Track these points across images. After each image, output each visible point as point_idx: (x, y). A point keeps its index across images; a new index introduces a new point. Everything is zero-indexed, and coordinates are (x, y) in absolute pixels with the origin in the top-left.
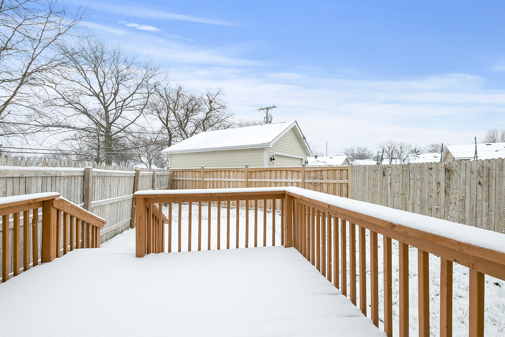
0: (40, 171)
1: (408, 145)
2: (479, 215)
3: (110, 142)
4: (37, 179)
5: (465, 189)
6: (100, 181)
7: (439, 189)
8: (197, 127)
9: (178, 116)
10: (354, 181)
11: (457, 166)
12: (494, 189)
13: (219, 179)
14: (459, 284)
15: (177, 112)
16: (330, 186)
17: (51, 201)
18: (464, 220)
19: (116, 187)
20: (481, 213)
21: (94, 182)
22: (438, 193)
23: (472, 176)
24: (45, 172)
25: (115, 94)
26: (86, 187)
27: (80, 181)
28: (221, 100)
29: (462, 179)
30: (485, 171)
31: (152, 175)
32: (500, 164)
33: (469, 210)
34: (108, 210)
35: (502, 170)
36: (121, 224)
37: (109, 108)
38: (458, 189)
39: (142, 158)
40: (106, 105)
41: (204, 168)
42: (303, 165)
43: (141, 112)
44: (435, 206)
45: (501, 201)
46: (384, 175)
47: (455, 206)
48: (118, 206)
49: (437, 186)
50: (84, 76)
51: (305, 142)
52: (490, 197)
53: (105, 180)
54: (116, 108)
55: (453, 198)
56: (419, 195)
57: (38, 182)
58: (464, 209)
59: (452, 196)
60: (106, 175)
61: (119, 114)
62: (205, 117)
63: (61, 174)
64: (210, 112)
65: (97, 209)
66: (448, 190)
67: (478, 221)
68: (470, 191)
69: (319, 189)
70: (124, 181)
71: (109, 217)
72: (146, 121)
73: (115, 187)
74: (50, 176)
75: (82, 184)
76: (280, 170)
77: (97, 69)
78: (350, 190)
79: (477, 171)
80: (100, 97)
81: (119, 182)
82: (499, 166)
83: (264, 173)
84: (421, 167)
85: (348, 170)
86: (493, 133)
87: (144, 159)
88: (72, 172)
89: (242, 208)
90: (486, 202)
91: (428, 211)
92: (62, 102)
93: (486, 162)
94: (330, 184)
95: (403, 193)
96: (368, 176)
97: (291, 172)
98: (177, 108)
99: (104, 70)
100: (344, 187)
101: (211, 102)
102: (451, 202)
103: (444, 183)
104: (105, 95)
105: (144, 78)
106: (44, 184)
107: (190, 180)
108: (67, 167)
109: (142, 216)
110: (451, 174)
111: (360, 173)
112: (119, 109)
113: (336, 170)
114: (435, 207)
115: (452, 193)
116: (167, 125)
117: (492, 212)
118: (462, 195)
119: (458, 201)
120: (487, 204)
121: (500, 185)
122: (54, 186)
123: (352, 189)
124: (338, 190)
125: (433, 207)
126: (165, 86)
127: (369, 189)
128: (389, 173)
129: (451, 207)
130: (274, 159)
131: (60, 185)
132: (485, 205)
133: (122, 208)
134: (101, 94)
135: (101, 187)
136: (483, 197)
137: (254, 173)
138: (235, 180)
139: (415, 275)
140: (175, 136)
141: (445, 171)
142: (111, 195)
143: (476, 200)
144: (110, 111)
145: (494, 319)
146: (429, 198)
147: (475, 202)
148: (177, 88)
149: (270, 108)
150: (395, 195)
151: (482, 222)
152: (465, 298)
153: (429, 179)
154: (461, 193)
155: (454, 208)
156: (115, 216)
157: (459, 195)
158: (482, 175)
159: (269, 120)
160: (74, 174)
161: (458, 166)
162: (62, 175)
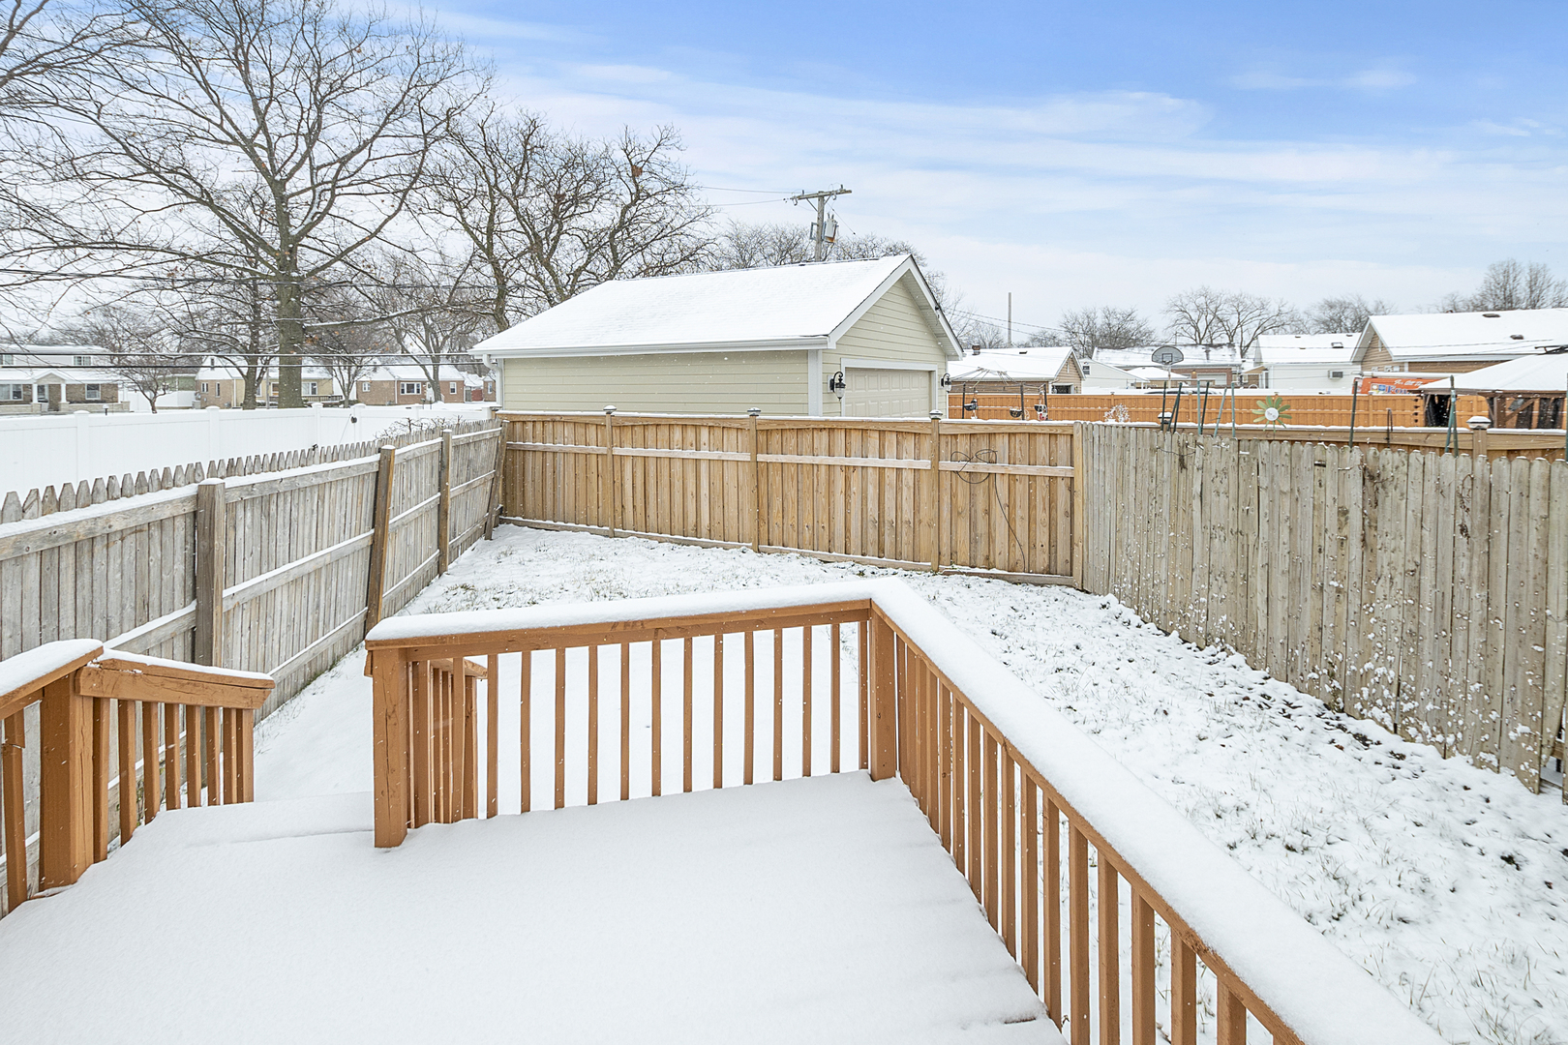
0: (33, 533)
1: (1257, 303)
2: (1460, 625)
3: (293, 299)
4: (23, 564)
5: (1421, 541)
6: (253, 515)
7: (1345, 531)
8: (590, 255)
9: (526, 217)
10: (1090, 472)
11: (1397, 468)
12: (1505, 550)
13: (663, 452)
14: (1399, 871)
15: (522, 202)
16: (1017, 483)
17: (71, 679)
18: (1417, 635)
19: (311, 522)
20: (1466, 618)
21: (232, 525)
22: (1342, 543)
23: (1441, 503)
24: (52, 534)
25: (312, 137)
26: (202, 547)
27: (180, 534)
28: (670, 165)
29: (1411, 507)
30: (1479, 494)
31: (438, 448)
32: (1520, 476)
33: (1433, 606)
34: (285, 603)
35: (1528, 497)
36: (330, 640)
37: (290, 188)
38: (1401, 539)
39: (408, 340)
40: (278, 178)
41: (614, 413)
42: (933, 416)
43: (402, 202)
44: (1333, 580)
45: (1524, 590)
46: (1183, 465)
47: (1391, 587)
48: (320, 583)
49: (1339, 520)
50: (200, 79)
51: (941, 319)
52: (1492, 574)
53: (273, 507)
54: (313, 188)
55: (1385, 565)
56: (1286, 541)
57: (27, 571)
58: (1418, 601)
59: (1383, 558)
60: (276, 489)
61: (324, 204)
62: (617, 221)
63: (110, 527)
64: (633, 203)
65: (243, 609)
66: (1372, 537)
67: (1457, 641)
68: (1437, 549)
69: (984, 493)
70: (339, 495)
71: (288, 626)
72: (419, 228)
73: (308, 520)
74: (69, 541)
75: (190, 539)
76: (860, 427)
77: (246, 55)
78: (1078, 501)
79: (1457, 492)
80: (256, 149)
81: (323, 502)
82: (1520, 482)
83: (809, 437)
84: (1291, 454)
85: (1072, 435)
86: (1506, 273)
87: (414, 345)
88: (150, 508)
89: (740, 546)
90: (1480, 587)
91: (1313, 594)
92: (121, 166)
93: (1483, 466)
94: (1017, 477)
95: (1240, 529)
96: (1133, 464)
97: (894, 435)
98: (522, 190)
99: (268, 58)
100: (1062, 488)
101: (636, 171)
102: (1379, 574)
103: (1360, 513)
104: (273, 141)
105: (409, 89)
106: (48, 572)
107: (567, 450)
108: (131, 496)
109: (394, 711)
110: (1381, 490)
111: (1109, 453)
112: (325, 190)
113: (1035, 434)
114: (1332, 583)
115: (1383, 547)
116: (489, 250)
117: (1497, 621)
118: (1413, 558)
119: (1401, 574)
120: (1484, 593)
121: (1520, 541)
122: (87, 571)
123: (1085, 498)
124: (1044, 499)
125: (1328, 583)
126: (480, 117)
127: (1138, 503)
128: (1198, 462)
129: (1381, 589)
130: (841, 385)
131: (108, 563)
132: (1477, 595)
133: (334, 583)
134: (261, 139)
135: (257, 533)
136: (1471, 570)
137: (778, 436)
138: (715, 455)
139: (1273, 836)
140: (519, 286)
141: (1364, 479)
142: (293, 553)
143: (1453, 578)
144: (293, 195)
145: (1499, 1022)
146: (1316, 553)
147: (1449, 584)
148: (521, 126)
149: (831, 194)
150: (1214, 532)
151: (1468, 646)
152: (1418, 923)
153: (1316, 496)
154: (1407, 549)
155: (1387, 593)
156: (310, 618)
157: (1402, 555)
158: (1468, 506)
159: (828, 233)
160: (159, 514)
161: (1401, 468)
162: (113, 529)
